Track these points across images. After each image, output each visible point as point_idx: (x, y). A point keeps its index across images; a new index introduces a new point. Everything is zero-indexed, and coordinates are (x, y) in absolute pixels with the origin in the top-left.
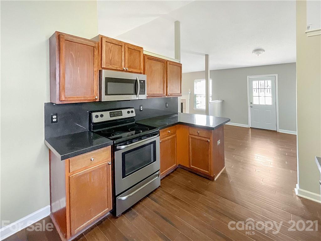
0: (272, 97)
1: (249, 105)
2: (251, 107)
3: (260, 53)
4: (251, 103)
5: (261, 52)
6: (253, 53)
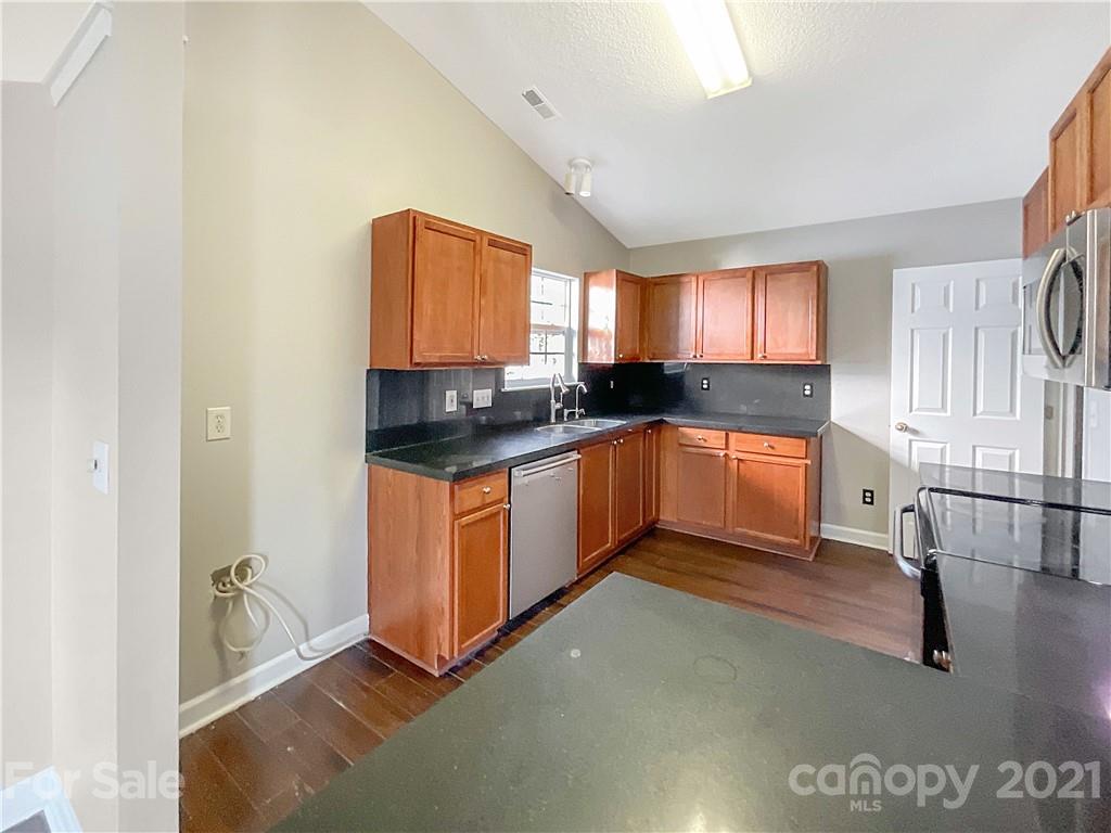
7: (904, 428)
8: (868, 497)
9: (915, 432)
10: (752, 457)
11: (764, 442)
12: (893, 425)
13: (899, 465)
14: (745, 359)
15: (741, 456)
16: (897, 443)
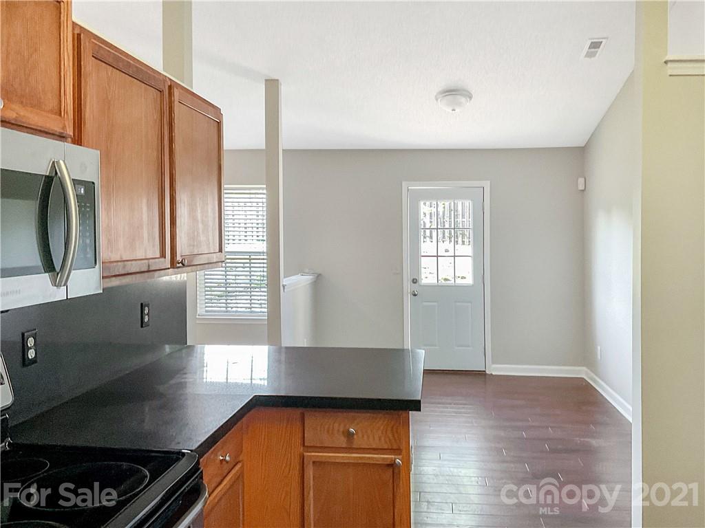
0: (475, 258)
1: (408, 287)
2: (415, 295)
3: (460, 104)
4: (415, 281)
5: (463, 100)
6: (437, 100)
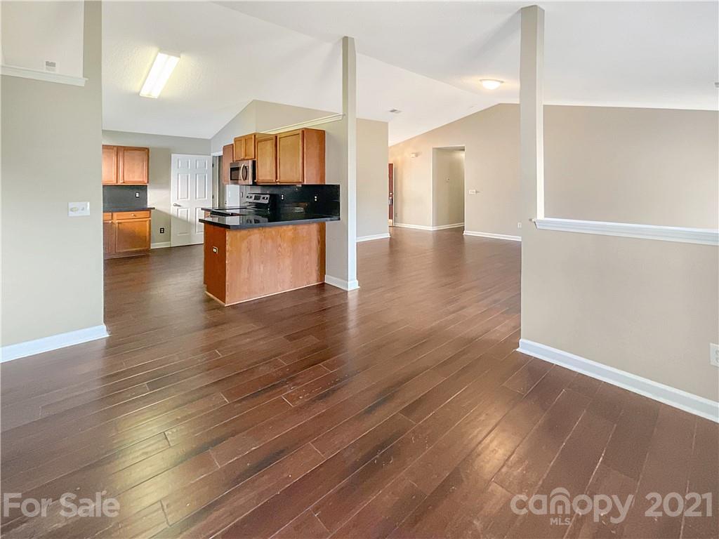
7: (176, 205)
8: (162, 231)
9: (179, 206)
10: (123, 221)
11: (131, 214)
12: (172, 204)
13: (174, 217)
14: (114, 182)
15: (120, 221)
16: (173, 211)
